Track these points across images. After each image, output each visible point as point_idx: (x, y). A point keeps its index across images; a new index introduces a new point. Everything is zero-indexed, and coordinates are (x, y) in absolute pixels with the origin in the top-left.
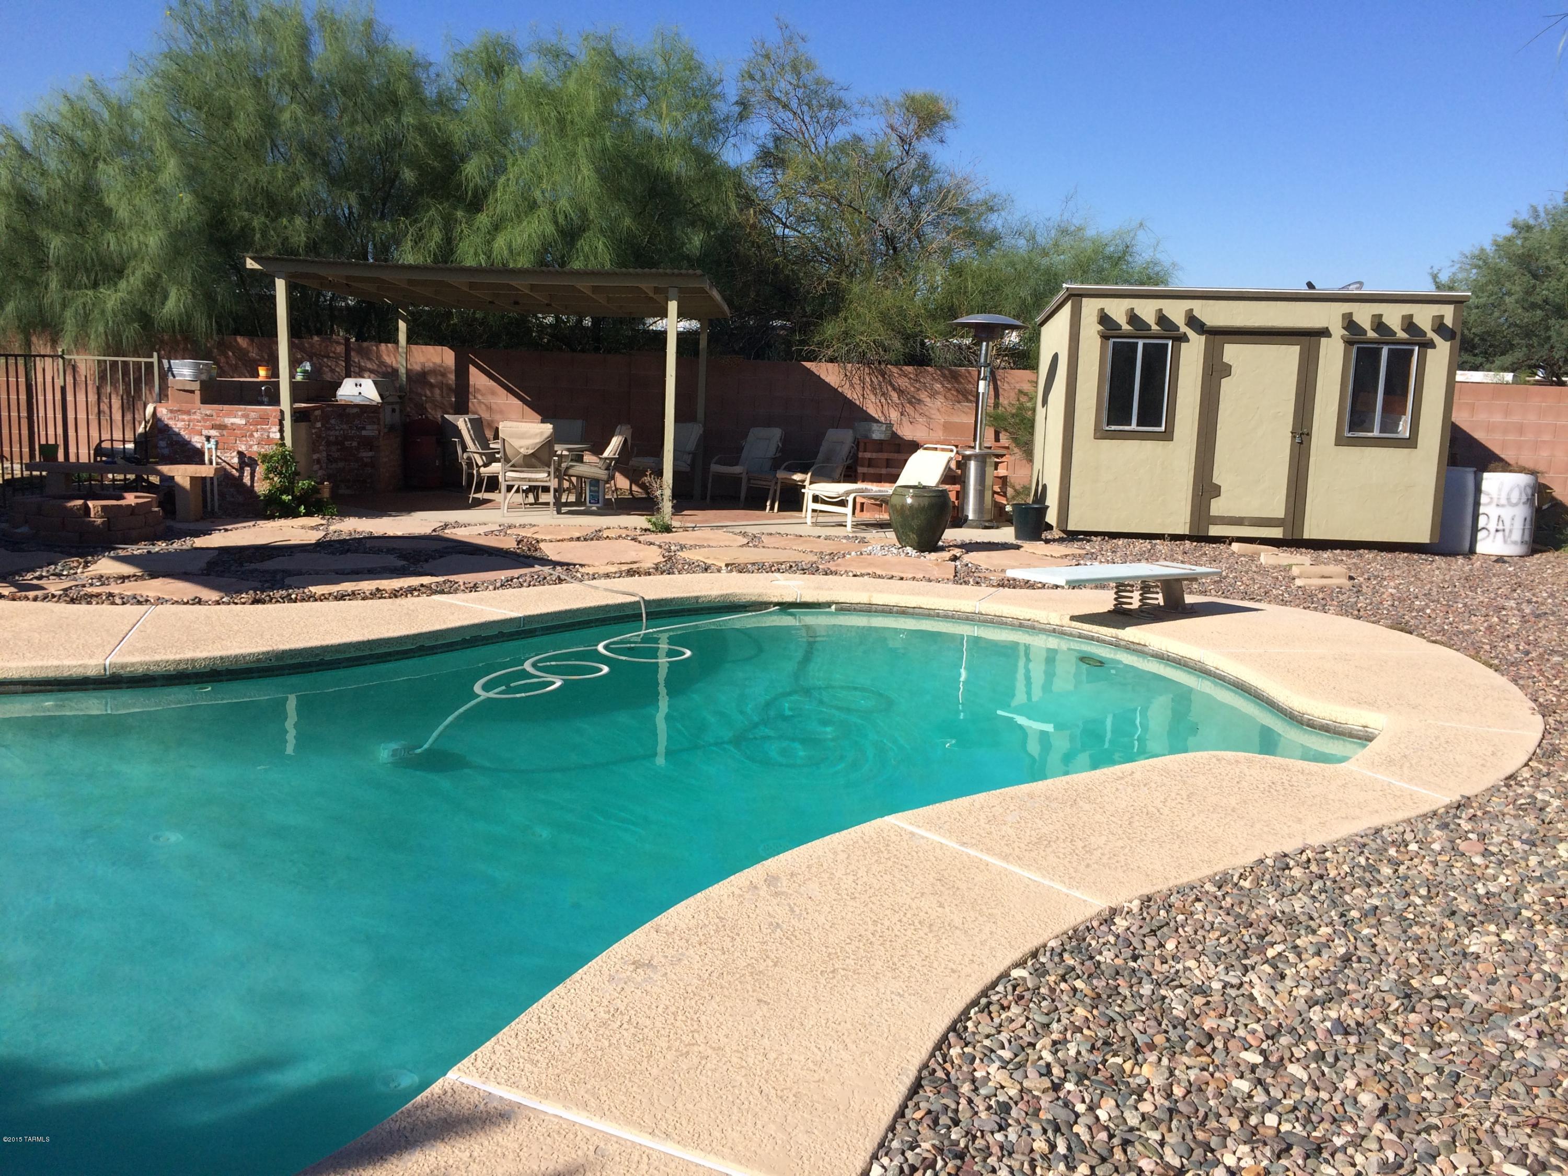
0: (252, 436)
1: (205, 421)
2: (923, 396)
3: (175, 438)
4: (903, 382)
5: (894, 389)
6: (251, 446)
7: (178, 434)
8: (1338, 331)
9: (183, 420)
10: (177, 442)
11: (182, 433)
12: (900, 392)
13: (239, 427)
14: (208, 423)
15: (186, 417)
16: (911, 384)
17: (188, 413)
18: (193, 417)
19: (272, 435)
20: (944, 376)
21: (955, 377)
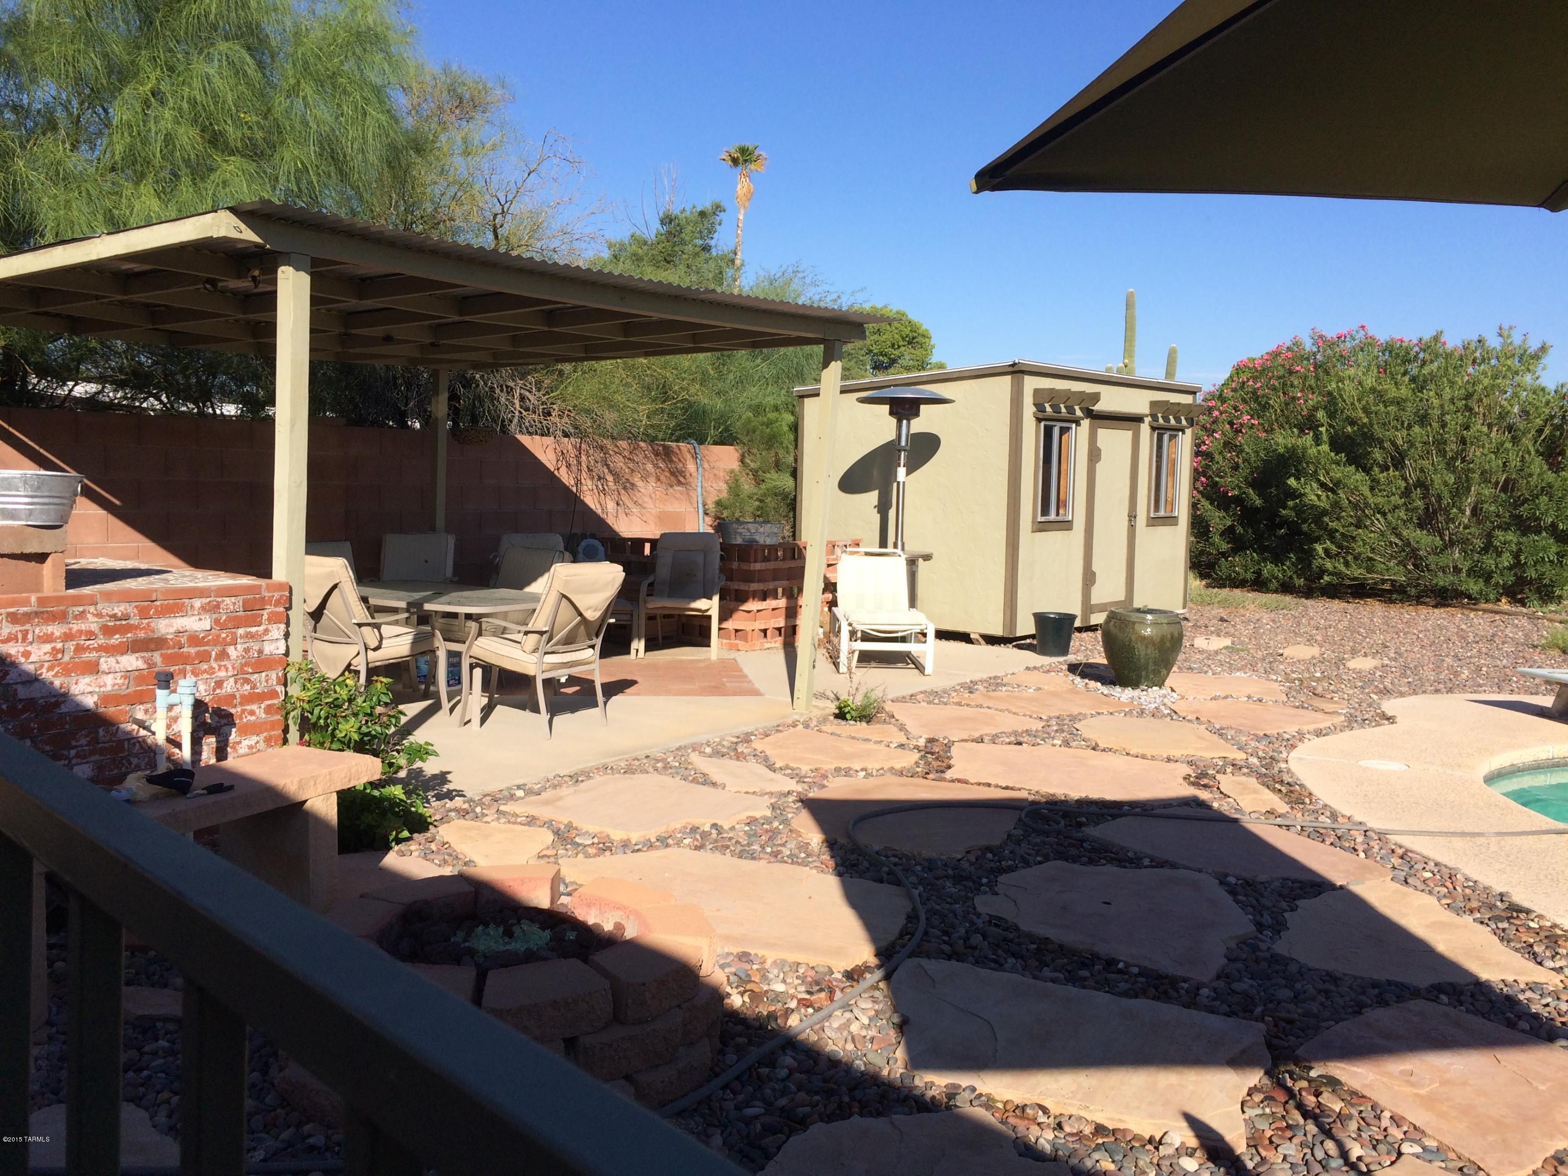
0: (223, 655)
1: (108, 631)
2: (636, 479)
3: (23, 693)
4: (618, 463)
5: (611, 471)
6: (219, 684)
7: (33, 680)
8: (1148, 420)
9: (48, 639)
10: (30, 703)
11: (46, 675)
12: (617, 476)
13: (194, 639)
14: (116, 639)
15: (56, 630)
16: (625, 463)
17: (61, 617)
18: (76, 627)
19: (268, 649)
20: (657, 454)
21: (667, 454)
